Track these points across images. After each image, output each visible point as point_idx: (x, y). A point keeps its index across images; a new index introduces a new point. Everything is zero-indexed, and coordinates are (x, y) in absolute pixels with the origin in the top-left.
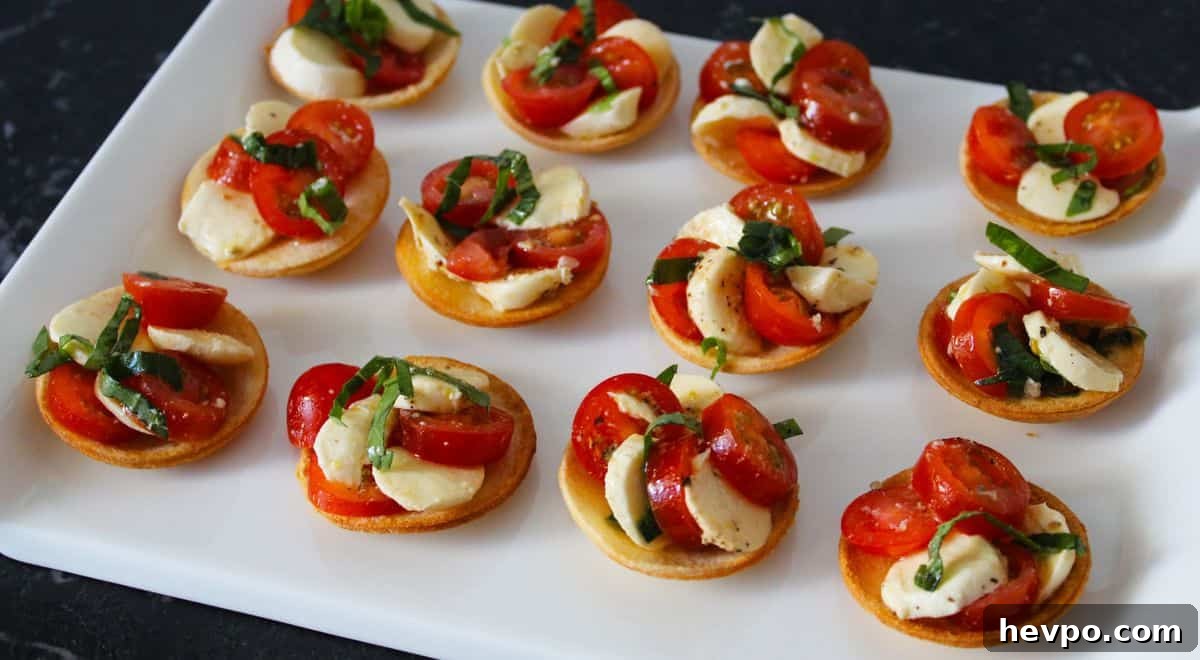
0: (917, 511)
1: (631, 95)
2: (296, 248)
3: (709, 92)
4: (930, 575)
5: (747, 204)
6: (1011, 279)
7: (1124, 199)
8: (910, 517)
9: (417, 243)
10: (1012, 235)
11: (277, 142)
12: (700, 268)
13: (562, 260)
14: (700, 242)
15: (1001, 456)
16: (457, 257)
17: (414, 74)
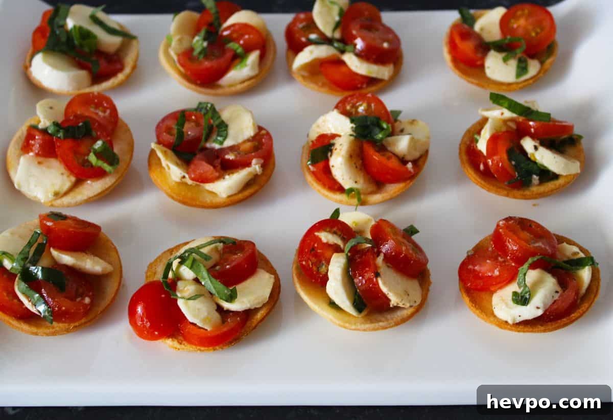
0: (500, 262)
1: (253, 57)
2: (91, 185)
3: (295, 47)
4: (522, 297)
5: (346, 107)
6: (505, 122)
7: (542, 63)
8: (499, 267)
9: (166, 168)
10: (503, 97)
11: (66, 125)
12: (336, 149)
13: (254, 161)
14: (329, 135)
15: (534, 222)
16: (194, 171)
17: (118, 66)
